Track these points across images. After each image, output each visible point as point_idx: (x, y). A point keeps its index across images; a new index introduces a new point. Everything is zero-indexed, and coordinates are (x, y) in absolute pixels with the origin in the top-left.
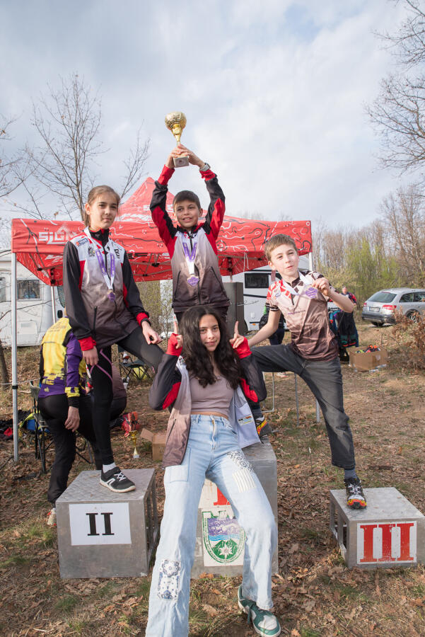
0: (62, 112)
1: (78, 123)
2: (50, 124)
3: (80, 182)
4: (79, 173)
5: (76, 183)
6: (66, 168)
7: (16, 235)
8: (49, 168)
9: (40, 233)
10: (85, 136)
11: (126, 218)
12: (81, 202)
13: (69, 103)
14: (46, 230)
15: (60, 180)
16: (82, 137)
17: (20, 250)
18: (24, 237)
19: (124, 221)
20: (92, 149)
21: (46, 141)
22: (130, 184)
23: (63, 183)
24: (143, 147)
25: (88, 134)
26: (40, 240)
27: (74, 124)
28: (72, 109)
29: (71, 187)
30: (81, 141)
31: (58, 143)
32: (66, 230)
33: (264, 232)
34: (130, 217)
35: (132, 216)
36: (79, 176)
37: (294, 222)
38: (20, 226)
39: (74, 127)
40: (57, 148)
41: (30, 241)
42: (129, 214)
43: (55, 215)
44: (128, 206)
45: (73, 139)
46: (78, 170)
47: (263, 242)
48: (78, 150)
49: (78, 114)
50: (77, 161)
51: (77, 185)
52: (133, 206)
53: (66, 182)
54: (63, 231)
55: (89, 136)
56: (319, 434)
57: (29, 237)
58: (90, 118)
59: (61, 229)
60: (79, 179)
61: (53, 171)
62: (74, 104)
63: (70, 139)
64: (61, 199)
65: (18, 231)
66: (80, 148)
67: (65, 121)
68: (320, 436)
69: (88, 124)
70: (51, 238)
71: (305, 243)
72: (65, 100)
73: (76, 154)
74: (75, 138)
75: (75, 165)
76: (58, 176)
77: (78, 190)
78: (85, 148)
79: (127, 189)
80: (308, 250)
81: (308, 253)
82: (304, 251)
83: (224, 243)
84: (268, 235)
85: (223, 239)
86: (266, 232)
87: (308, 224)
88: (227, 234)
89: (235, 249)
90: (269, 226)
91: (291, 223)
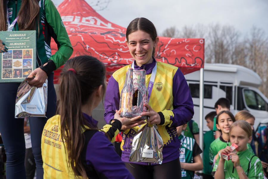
80: (199, 65)
81: (199, 69)
82: (195, 66)
83: (119, 56)
84: (161, 50)
85: (119, 52)
86: (160, 47)
87: (201, 41)
88: (122, 47)
89: (129, 61)
90: (162, 42)
91: (184, 40)
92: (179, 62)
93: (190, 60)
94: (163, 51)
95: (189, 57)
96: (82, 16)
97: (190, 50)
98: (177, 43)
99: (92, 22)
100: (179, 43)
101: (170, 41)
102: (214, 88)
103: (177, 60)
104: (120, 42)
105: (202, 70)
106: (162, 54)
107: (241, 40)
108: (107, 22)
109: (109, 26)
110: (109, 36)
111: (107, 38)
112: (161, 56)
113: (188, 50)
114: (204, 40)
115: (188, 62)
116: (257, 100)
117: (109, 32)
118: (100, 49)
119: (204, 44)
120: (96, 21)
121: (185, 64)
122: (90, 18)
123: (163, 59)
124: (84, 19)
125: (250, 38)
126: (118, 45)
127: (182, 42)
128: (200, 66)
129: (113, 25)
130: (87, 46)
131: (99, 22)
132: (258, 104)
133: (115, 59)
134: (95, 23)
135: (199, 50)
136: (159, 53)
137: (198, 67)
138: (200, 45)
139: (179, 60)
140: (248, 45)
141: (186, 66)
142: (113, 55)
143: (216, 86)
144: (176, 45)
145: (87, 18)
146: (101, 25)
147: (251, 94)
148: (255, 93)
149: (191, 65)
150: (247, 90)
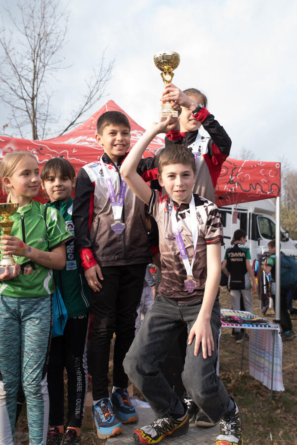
0: (26, 23)
1: (42, 36)
2: (12, 33)
3: (36, 96)
4: (36, 86)
5: (31, 96)
6: (22, 79)
8: (4, 78)
10: (47, 49)
11: (81, 141)
12: (34, 116)
13: (35, 15)
15: (15, 91)
16: (44, 51)
19: (78, 144)
20: (53, 64)
21: (6, 49)
22: (89, 104)
23: (18, 96)
24: (107, 67)
25: (51, 47)
27: (37, 36)
28: (38, 21)
29: (25, 100)
30: (43, 54)
31: (18, 53)
32: (13, 148)
33: (230, 170)
34: (85, 141)
35: (87, 140)
36: (35, 89)
37: (263, 163)
39: (37, 39)
40: (16, 59)
42: (85, 137)
43: (4, 127)
44: (85, 128)
45: (34, 52)
46: (35, 83)
47: (228, 181)
48: (38, 63)
49: (43, 26)
50: (36, 74)
51: (33, 99)
52: (90, 129)
53: (20, 95)
54: (10, 148)
55: (51, 50)
56: (278, 408)
58: (55, 32)
59: (7, 146)
60: (35, 93)
61: (8, 81)
62: (40, 16)
63: (30, 50)
64: (13, 111)
66: (41, 61)
67: (28, 32)
68: (279, 411)
69: (52, 37)
71: (274, 187)
72: (31, 12)
73: (35, 67)
74: (36, 51)
75: (33, 77)
76: (13, 88)
77: (33, 104)
78: (46, 62)
79: (85, 109)
81: (275, 197)
82: (272, 195)
84: (234, 174)
86: (232, 171)
87: (278, 166)
90: (235, 164)
91: (259, 163)
92: (253, 188)
93: (266, 188)
94: (236, 176)
95: (265, 183)
97: (265, 175)
98: (252, 166)
100: (254, 166)
101: (244, 164)
102: (228, 214)
103: (251, 186)
106: (234, 179)
112: (234, 181)
113: (263, 175)
114: (280, 163)
115: (264, 189)
119: (280, 168)
121: (260, 191)
123: (236, 184)
127: (257, 165)
128: (276, 194)
135: (275, 176)
136: (231, 178)
137: (274, 195)
138: (276, 170)
139: (254, 186)
141: (262, 193)
143: (230, 213)
144: (250, 168)
147: (265, 223)
149: (266, 193)
150: (262, 218)
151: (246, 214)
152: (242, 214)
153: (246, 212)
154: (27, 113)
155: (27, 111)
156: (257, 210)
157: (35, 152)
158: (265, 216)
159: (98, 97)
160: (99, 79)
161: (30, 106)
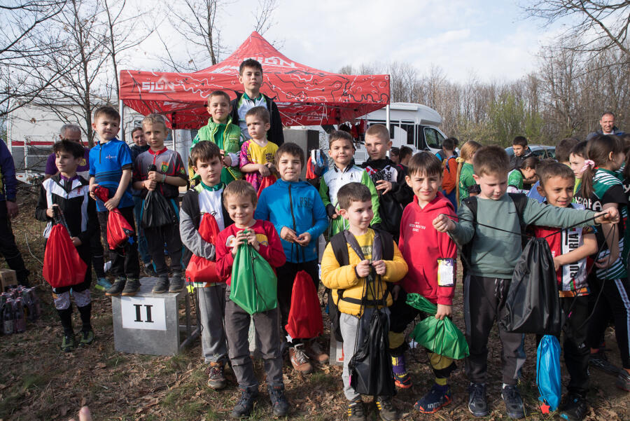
7: (123, 84)
9: (144, 83)
14: (148, 81)
17: (126, 98)
18: (130, 87)
26: (143, 89)
32: (165, 80)
38: (126, 76)
41: (135, 90)
57: (135, 86)
65: (125, 81)
70: (153, 87)
80: (385, 102)
81: (385, 106)
82: (381, 103)
83: (305, 94)
84: (347, 88)
85: (305, 90)
86: (346, 84)
87: (387, 78)
88: (308, 86)
89: (315, 99)
90: (349, 79)
91: (370, 76)
92: (365, 99)
93: (376, 97)
94: (349, 89)
95: (375, 93)
96: (264, 57)
97: (375, 87)
98: (363, 80)
99: (275, 63)
100: (365, 79)
101: (357, 77)
102: (395, 127)
103: (363, 97)
104: (306, 81)
105: (388, 106)
106: (348, 92)
107: (419, 78)
108: (290, 61)
109: (293, 66)
110: (294, 75)
111: (293, 76)
113: (373, 86)
114: (389, 76)
115: (374, 98)
116: (437, 139)
117: (293, 71)
118: (286, 89)
119: (389, 80)
120: (279, 61)
121: (371, 100)
122: (272, 58)
123: (349, 96)
124: (267, 59)
125: (429, 75)
126: (304, 83)
127: (368, 79)
129: (296, 64)
130: (274, 86)
131: (282, 62)
132: (438, 143)
133: (302, 98)
134: (279, 63)
135: (385, 86)
136: (345, 91)
137: (384, 104)
138: (385, 81)
139: (366, 96)
140: (426, 83)
141: (372, 103)
142: (299, 94)
143: (398, 125)
144: (362, 82)
145: (270, 59)
146: (285, 64)
147: (431, 133)
148: (436, 132)
149: (377, 102)
150: (428, 129)
151: (413, 126)
152: (409, 126)
153: (412, 124)
154: (206, 48)
155: (207, 46)
156: (423, 121)
157: (182, 82)
158: (431, 127)
159: (268, 26)
160: (265, 8)
161: (208, 41)
